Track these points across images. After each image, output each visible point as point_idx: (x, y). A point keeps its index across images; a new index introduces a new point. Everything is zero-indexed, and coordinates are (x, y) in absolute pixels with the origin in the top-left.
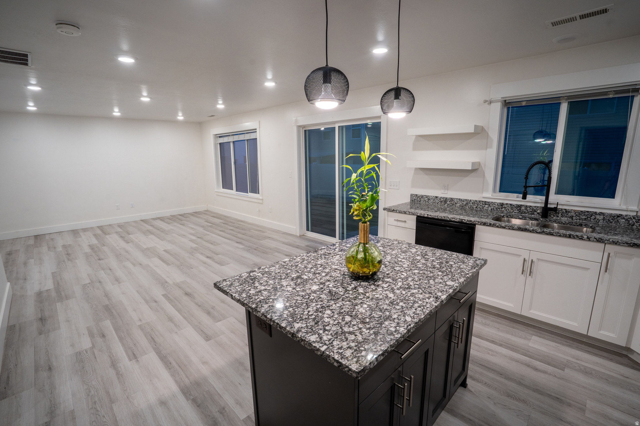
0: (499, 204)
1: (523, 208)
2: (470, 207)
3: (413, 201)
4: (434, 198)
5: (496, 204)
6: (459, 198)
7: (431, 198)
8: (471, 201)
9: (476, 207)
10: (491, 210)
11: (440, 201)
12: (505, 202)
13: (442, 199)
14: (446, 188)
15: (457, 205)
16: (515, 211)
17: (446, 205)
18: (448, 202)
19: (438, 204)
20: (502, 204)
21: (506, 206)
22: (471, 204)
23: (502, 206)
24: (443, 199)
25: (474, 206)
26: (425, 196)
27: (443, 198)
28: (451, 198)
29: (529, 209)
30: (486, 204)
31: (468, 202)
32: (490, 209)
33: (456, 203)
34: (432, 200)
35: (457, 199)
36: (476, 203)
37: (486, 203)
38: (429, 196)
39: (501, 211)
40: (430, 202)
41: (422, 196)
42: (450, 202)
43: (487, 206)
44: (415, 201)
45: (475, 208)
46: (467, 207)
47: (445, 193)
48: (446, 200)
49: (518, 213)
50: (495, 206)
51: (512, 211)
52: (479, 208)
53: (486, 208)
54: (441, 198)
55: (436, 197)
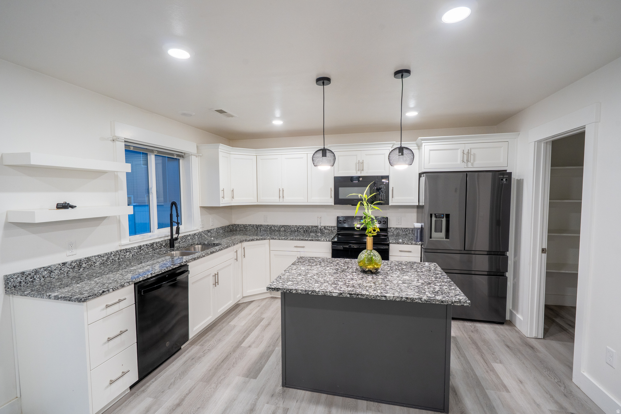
0: (138, 248)
1: (155, 245)
2: (112, 261)
3: (15, 287)
4: (59, 267)
5: (136, 248)
6: (97, 254)
7: (55, 268)
8: (111, 253)
9: (119, 259)
10: (133, 256)
11: (71, 268)
12: (142, 244)
13: (74, 264)
14: (72, 246)
15: (96, 265)
16: (150, 250)
17: (81, 270)
18: (83, 265)
19: (69, 272)
20: (140, 247)
21: (143, 248)
22: (113, 257)
23: (140, 248)
24: (76, 264)
25: (116, 259)
26: (42, 269)
27: (76, 261)
28: (87, 258)
29: (158, 244)
30: (127, 252)
31: (108, 255)
32: (131, 256)
33: (94, 263)
34: (56, 272)
35: (95, 256)
36: (117, 254)
37: (126, 250)
38: (50, 267)
39: (140, 254)
40: (53, 275)
41: (36, 272)
42: (86, 263)
43: (128, 253)
44: (22, 285)
45: (117, 261)
46: (108, 262)
47: (73, 253)
48: (79, 263)
49: (152, 251)
50: (135, 251)
51: (148, 251)
52: (121, 258)
53: (128, 256)
54: (72, 262)
55: (64, 264)
